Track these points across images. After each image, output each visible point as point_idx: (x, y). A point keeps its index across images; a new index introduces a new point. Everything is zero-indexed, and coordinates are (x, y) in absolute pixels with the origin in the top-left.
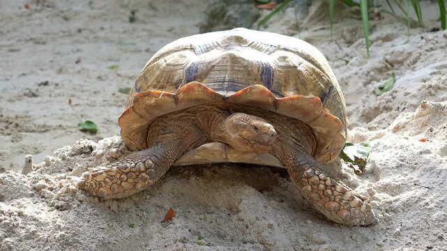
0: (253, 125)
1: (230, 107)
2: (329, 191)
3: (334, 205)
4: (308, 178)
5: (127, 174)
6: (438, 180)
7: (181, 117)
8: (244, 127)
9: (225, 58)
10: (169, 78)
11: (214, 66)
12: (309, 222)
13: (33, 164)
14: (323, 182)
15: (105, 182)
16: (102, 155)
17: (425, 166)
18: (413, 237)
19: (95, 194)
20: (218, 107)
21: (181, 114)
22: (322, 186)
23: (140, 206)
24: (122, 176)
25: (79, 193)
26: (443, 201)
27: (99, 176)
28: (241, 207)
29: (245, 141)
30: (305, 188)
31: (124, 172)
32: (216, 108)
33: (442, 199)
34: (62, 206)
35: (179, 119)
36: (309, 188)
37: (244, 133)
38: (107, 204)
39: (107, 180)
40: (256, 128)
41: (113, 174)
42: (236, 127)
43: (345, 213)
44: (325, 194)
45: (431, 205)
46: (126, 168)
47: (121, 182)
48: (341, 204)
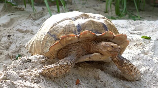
0: (111, 46)
1: (95, 40)
2: (132, 68)
3: (133, 73)
4: (125, 64)
5: (64, 67)
6: (150, 63)
7: (77, 44)
8: (108, 47)
9: (89, 22)
10: (69, 30)
11: (86, 25)
12: (122, 80)
13: (8, 68)
14: (130, 65)
15: (54, 71)
16: (37, 62)
17: (143, 59)
18: (154, 83)
19: (47, 76)
20: (91, 40)
21: (78, 43)
22: (130, 67)
23: (64, 80)
24: (62, 68)
25: (41, 76)
26: (156, 70)
27: (51, 69)
28: (100, 77)
29: (109, 52)
30: (123, 68)
31: (62, 66)
32: (90, 40)
33: (156, 69)
34: (37, 82)
35: (76, 45)
36: (125, 68)
37: (109, 49)
38: (53, 80)
39: (55, 70)
40: (113, 46)
41: (58, 67)
42: (105, 47)
43: (135, 76)
44: (131, 69)
45: (154, 72)
46: (64, 65)
47: (61, 70)
48: (135, 73)
